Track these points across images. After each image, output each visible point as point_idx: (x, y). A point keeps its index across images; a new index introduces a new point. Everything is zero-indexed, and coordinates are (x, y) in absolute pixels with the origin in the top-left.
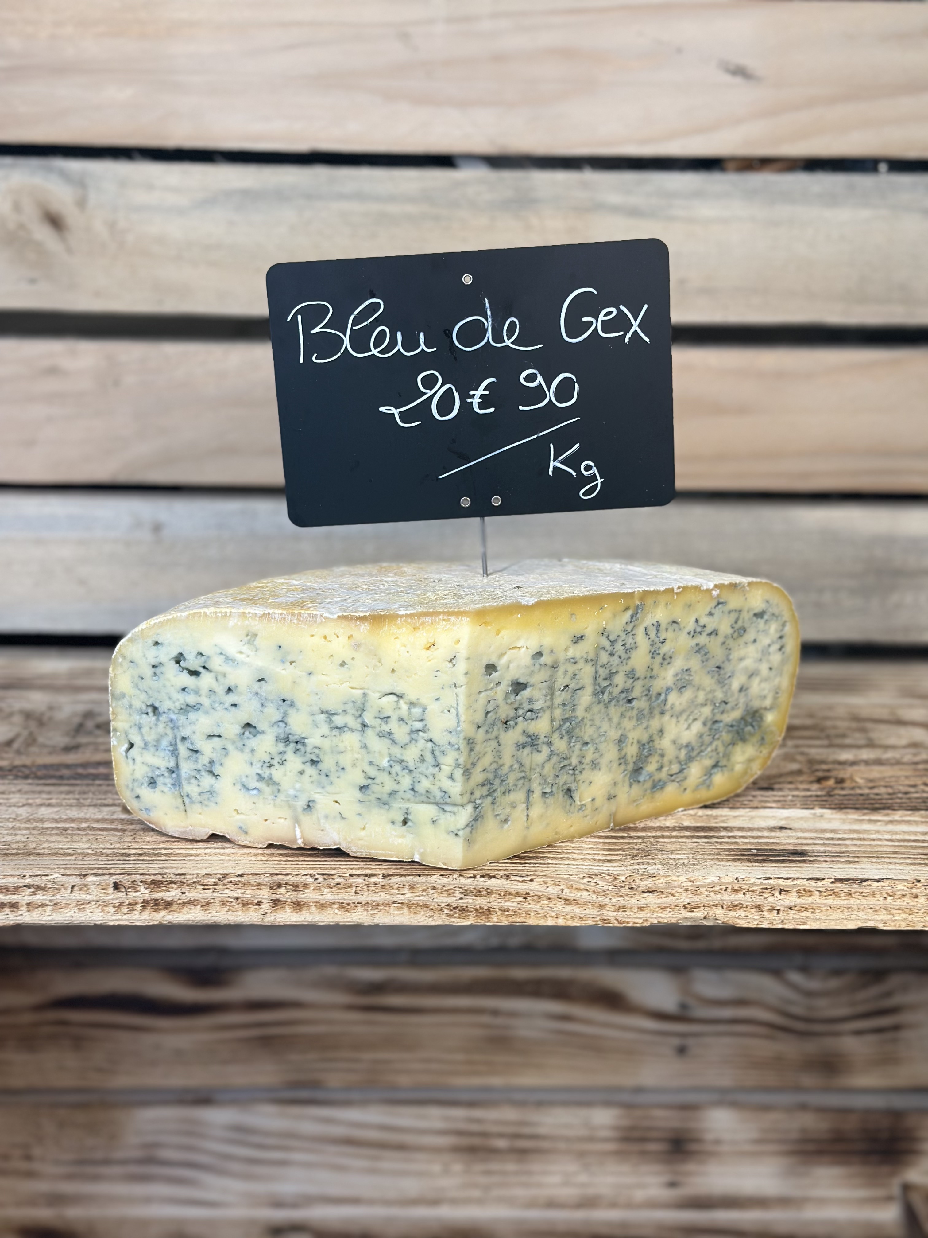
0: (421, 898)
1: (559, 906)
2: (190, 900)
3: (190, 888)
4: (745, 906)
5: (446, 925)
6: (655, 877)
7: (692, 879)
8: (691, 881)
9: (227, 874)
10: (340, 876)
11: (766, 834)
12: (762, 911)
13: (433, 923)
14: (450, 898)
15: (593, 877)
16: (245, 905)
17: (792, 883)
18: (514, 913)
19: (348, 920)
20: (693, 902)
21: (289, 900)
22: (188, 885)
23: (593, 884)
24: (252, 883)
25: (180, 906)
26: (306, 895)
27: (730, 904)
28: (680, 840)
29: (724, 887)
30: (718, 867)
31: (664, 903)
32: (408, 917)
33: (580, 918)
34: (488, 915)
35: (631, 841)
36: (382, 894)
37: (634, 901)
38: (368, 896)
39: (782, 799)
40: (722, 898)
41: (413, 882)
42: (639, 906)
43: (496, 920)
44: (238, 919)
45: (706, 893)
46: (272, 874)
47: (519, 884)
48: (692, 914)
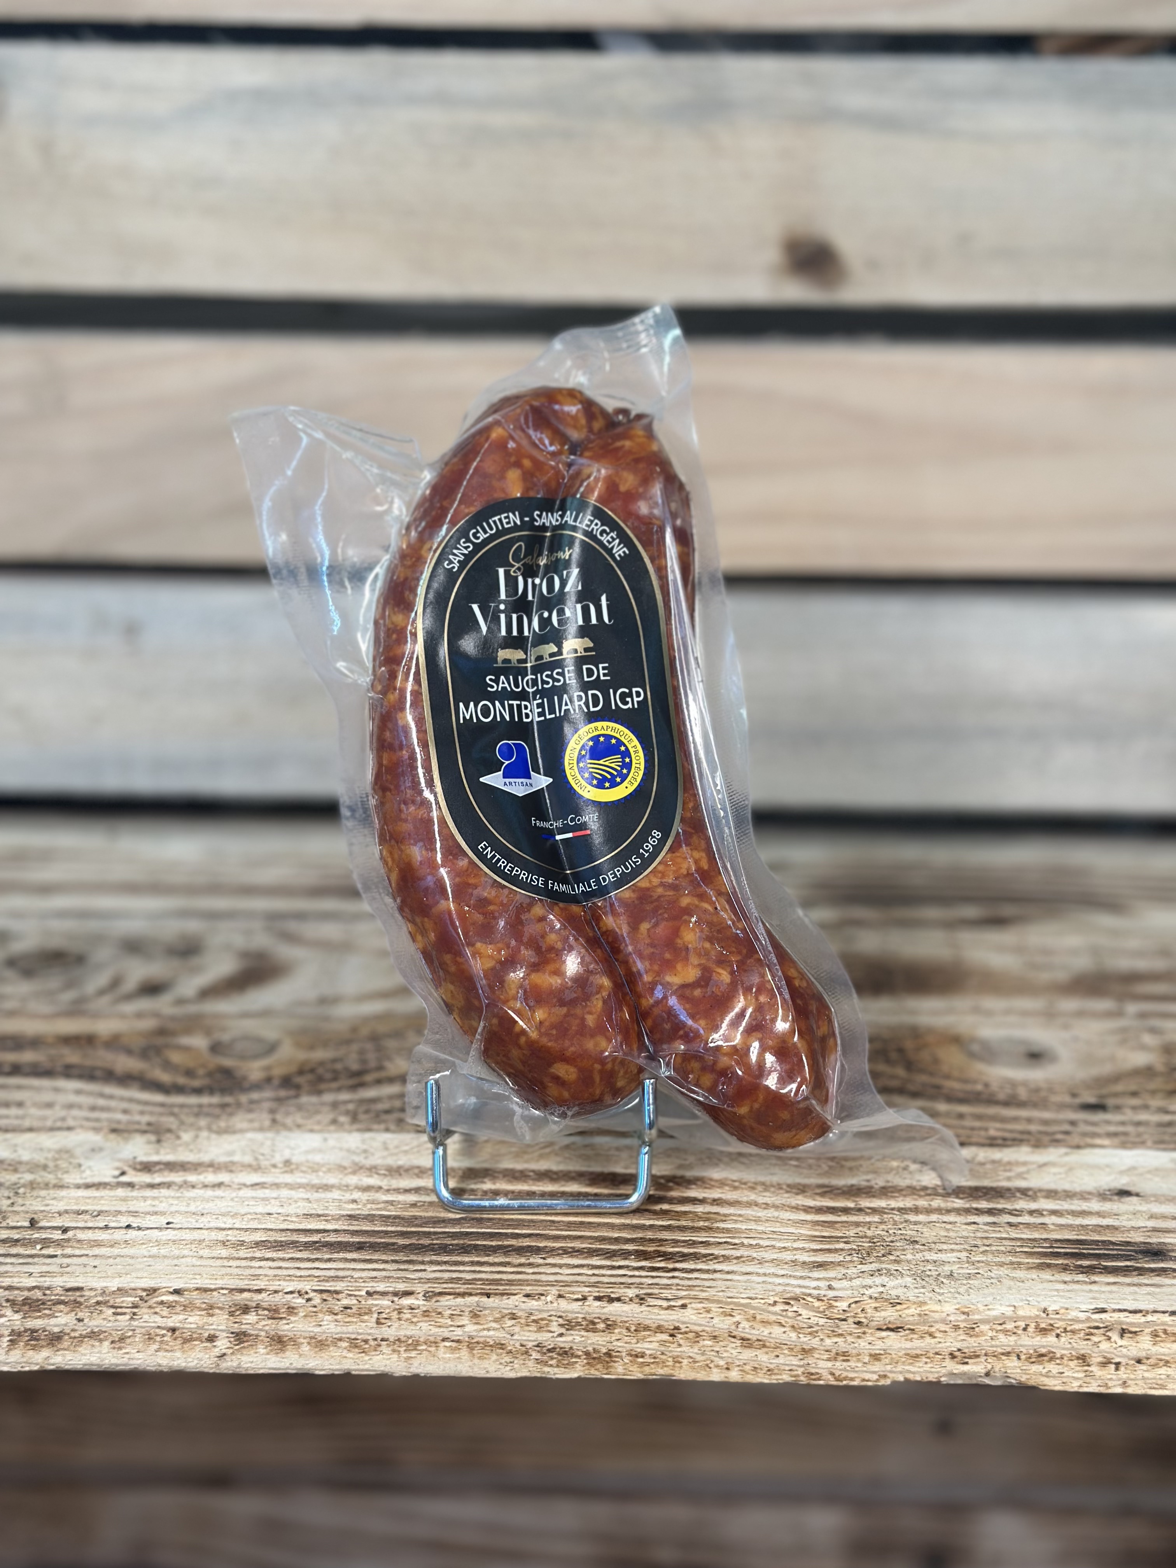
0: (491, 1333)
1: (733, 1350)
2: (93, 1332)
3: (92, 1313)
4: (1058, 1355)
5: (536, 1378)
6: (900, 1304)
7: (966, 1310)
8: (964, 1313)
9: (155, 1290)
10: (350, 1295)
11: (1095, 1205)
12: (1089, 1365)
13: (512, 1375)
14: (541, 1334)
15: (792, 1302)
16: (186, 1341)
17: (1143, 1319)
18: (652, 1360)
19: (367, 1367)
20: (968, 1348)
21: (263, 1334)
22: (86, 1307)
23: (790, 1314)
24: (198, 1305)
25: (76, 1340)
26: (291, 1325)
27: (1031, 1352)
28: (946, 1218)
29: (1022, 1324)
30: (1012, 1283)
31: (916, 1348)
32: (470, 1363)
33: (769, 1370)
34: (608, 1362)
35: (860, 1218)
36: (424, 1326)
37: (863, 1344)
38: (399, 1328)
39: (1121, 1129)
40: (1019, 1343)
41: (478, 1306)
42: (873, 1352)
43: (621, 1370)
44: (176, 1363)
45: (990, 1334)
46: (231, 1290)
47: (663, 1312)
48: (965, 1368)
